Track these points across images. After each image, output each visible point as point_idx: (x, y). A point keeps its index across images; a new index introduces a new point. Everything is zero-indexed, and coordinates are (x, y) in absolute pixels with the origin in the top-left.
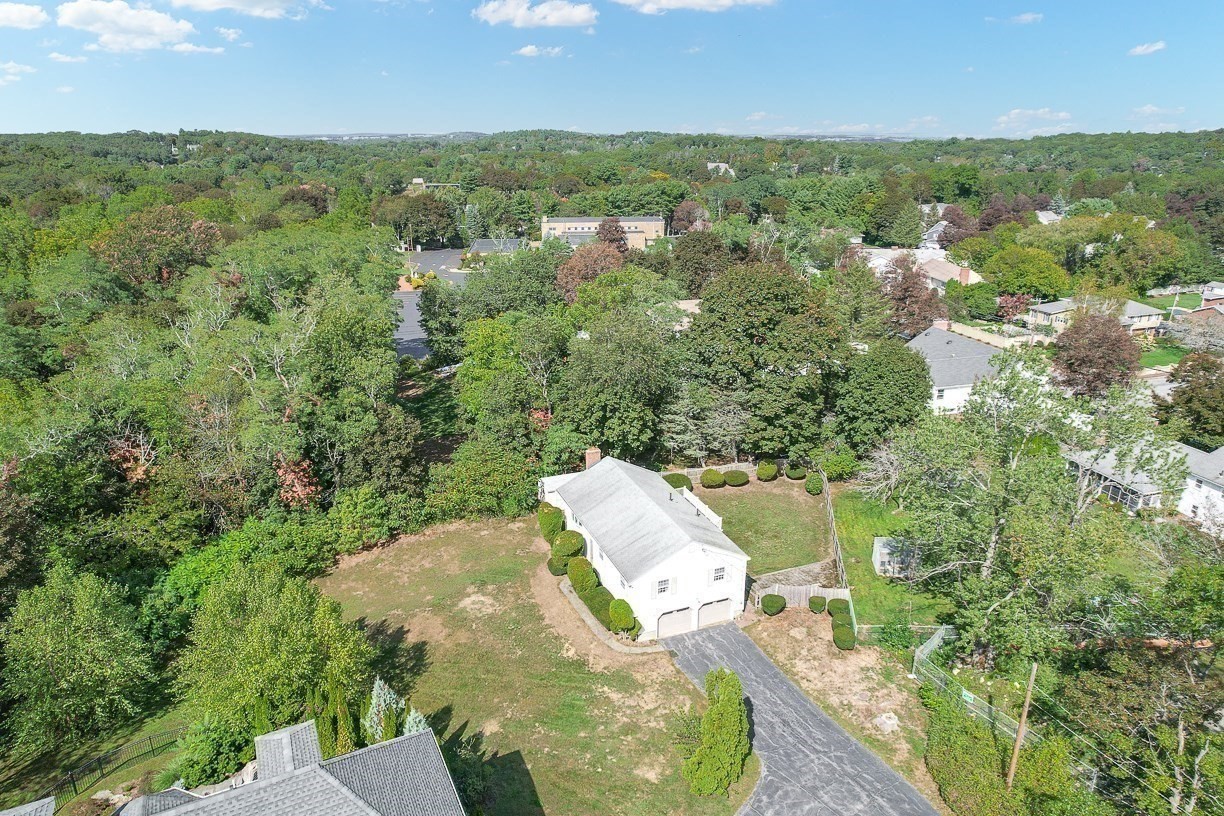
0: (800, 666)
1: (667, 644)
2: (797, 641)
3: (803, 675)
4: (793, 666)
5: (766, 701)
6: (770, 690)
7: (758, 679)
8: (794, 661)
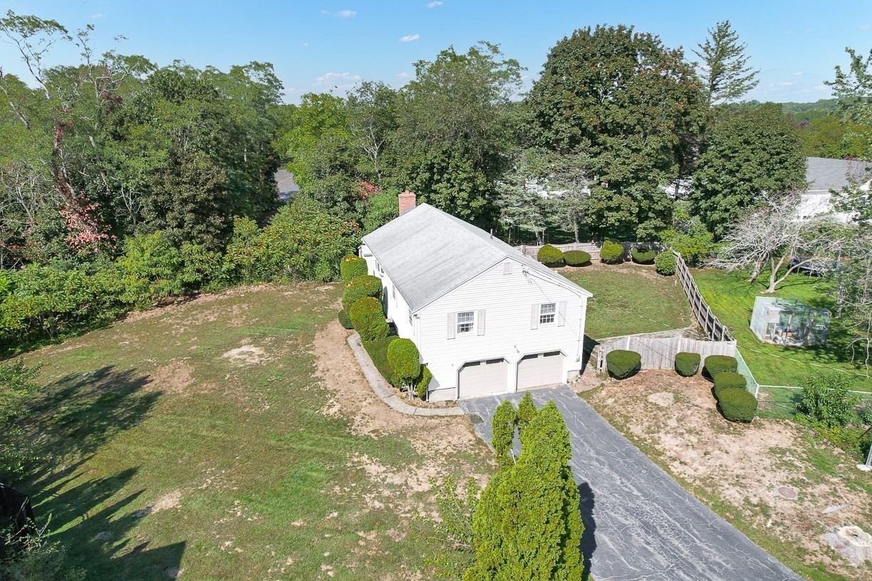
0: (668, 442)
1: (469, 407)
2: (659, 409)
3: (673, 454)
4: (655, 442)
5: (614, 490)
6: (622, 475)
7: (601, 458)
8: (656, 435)
